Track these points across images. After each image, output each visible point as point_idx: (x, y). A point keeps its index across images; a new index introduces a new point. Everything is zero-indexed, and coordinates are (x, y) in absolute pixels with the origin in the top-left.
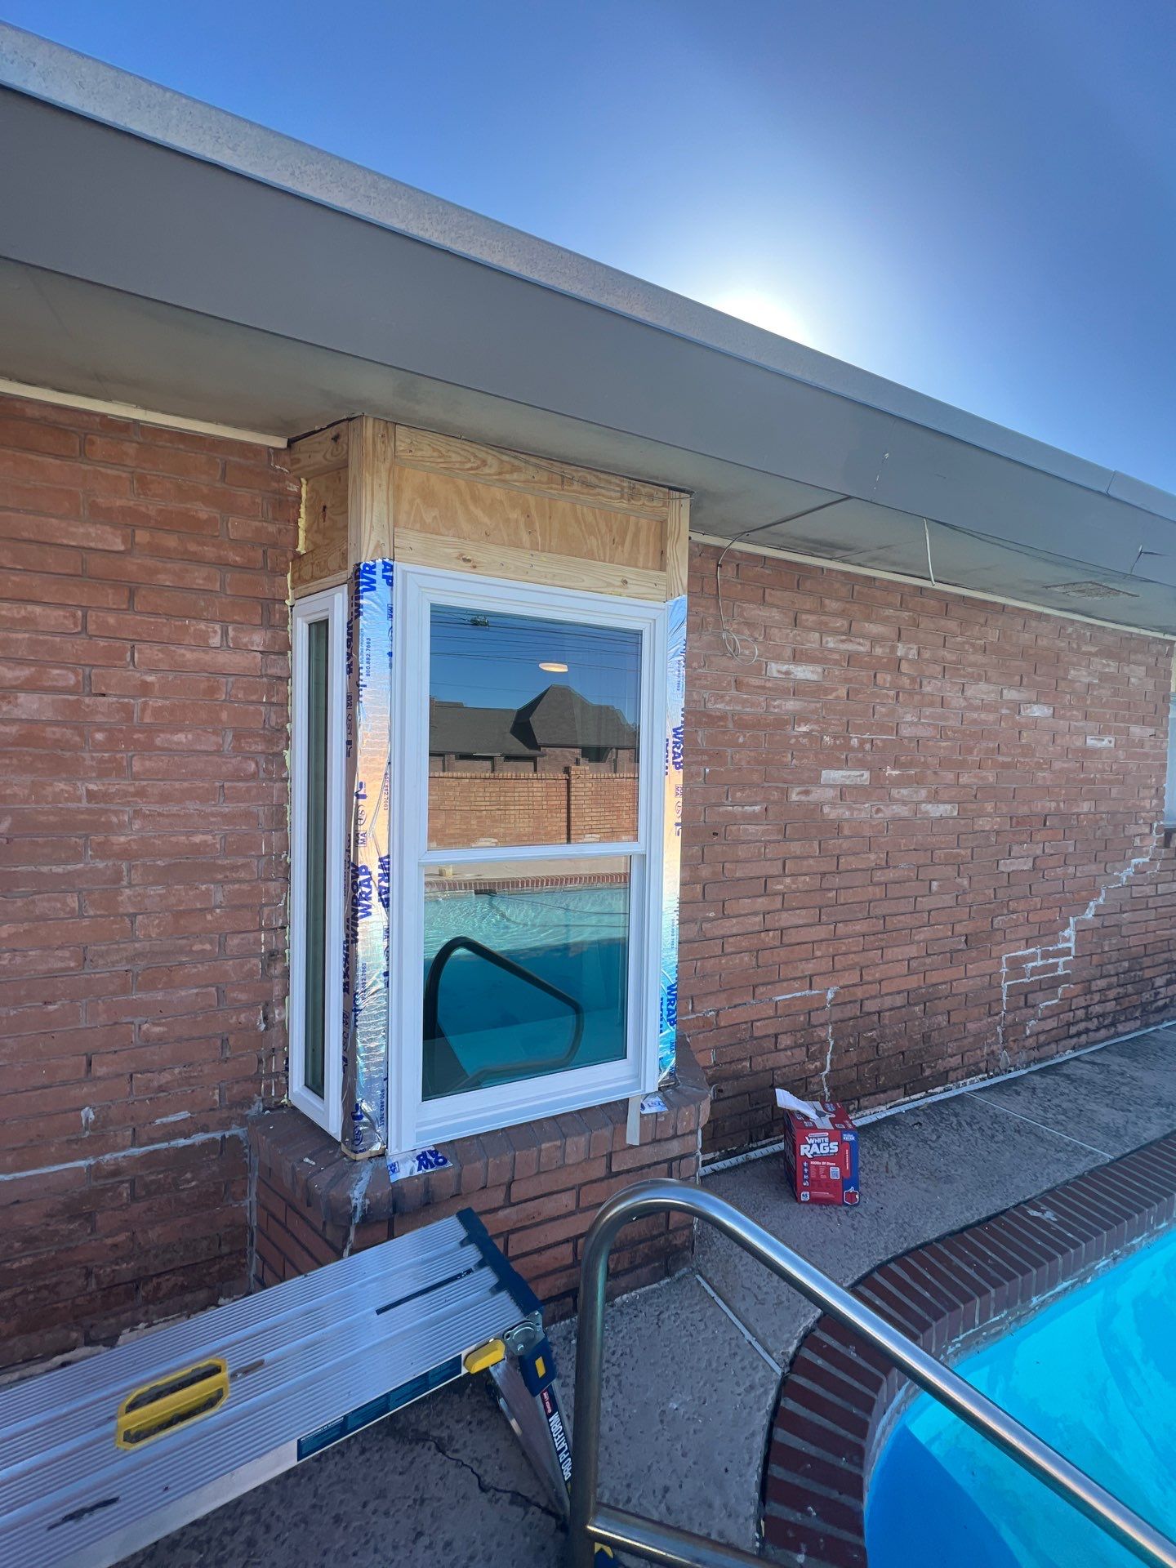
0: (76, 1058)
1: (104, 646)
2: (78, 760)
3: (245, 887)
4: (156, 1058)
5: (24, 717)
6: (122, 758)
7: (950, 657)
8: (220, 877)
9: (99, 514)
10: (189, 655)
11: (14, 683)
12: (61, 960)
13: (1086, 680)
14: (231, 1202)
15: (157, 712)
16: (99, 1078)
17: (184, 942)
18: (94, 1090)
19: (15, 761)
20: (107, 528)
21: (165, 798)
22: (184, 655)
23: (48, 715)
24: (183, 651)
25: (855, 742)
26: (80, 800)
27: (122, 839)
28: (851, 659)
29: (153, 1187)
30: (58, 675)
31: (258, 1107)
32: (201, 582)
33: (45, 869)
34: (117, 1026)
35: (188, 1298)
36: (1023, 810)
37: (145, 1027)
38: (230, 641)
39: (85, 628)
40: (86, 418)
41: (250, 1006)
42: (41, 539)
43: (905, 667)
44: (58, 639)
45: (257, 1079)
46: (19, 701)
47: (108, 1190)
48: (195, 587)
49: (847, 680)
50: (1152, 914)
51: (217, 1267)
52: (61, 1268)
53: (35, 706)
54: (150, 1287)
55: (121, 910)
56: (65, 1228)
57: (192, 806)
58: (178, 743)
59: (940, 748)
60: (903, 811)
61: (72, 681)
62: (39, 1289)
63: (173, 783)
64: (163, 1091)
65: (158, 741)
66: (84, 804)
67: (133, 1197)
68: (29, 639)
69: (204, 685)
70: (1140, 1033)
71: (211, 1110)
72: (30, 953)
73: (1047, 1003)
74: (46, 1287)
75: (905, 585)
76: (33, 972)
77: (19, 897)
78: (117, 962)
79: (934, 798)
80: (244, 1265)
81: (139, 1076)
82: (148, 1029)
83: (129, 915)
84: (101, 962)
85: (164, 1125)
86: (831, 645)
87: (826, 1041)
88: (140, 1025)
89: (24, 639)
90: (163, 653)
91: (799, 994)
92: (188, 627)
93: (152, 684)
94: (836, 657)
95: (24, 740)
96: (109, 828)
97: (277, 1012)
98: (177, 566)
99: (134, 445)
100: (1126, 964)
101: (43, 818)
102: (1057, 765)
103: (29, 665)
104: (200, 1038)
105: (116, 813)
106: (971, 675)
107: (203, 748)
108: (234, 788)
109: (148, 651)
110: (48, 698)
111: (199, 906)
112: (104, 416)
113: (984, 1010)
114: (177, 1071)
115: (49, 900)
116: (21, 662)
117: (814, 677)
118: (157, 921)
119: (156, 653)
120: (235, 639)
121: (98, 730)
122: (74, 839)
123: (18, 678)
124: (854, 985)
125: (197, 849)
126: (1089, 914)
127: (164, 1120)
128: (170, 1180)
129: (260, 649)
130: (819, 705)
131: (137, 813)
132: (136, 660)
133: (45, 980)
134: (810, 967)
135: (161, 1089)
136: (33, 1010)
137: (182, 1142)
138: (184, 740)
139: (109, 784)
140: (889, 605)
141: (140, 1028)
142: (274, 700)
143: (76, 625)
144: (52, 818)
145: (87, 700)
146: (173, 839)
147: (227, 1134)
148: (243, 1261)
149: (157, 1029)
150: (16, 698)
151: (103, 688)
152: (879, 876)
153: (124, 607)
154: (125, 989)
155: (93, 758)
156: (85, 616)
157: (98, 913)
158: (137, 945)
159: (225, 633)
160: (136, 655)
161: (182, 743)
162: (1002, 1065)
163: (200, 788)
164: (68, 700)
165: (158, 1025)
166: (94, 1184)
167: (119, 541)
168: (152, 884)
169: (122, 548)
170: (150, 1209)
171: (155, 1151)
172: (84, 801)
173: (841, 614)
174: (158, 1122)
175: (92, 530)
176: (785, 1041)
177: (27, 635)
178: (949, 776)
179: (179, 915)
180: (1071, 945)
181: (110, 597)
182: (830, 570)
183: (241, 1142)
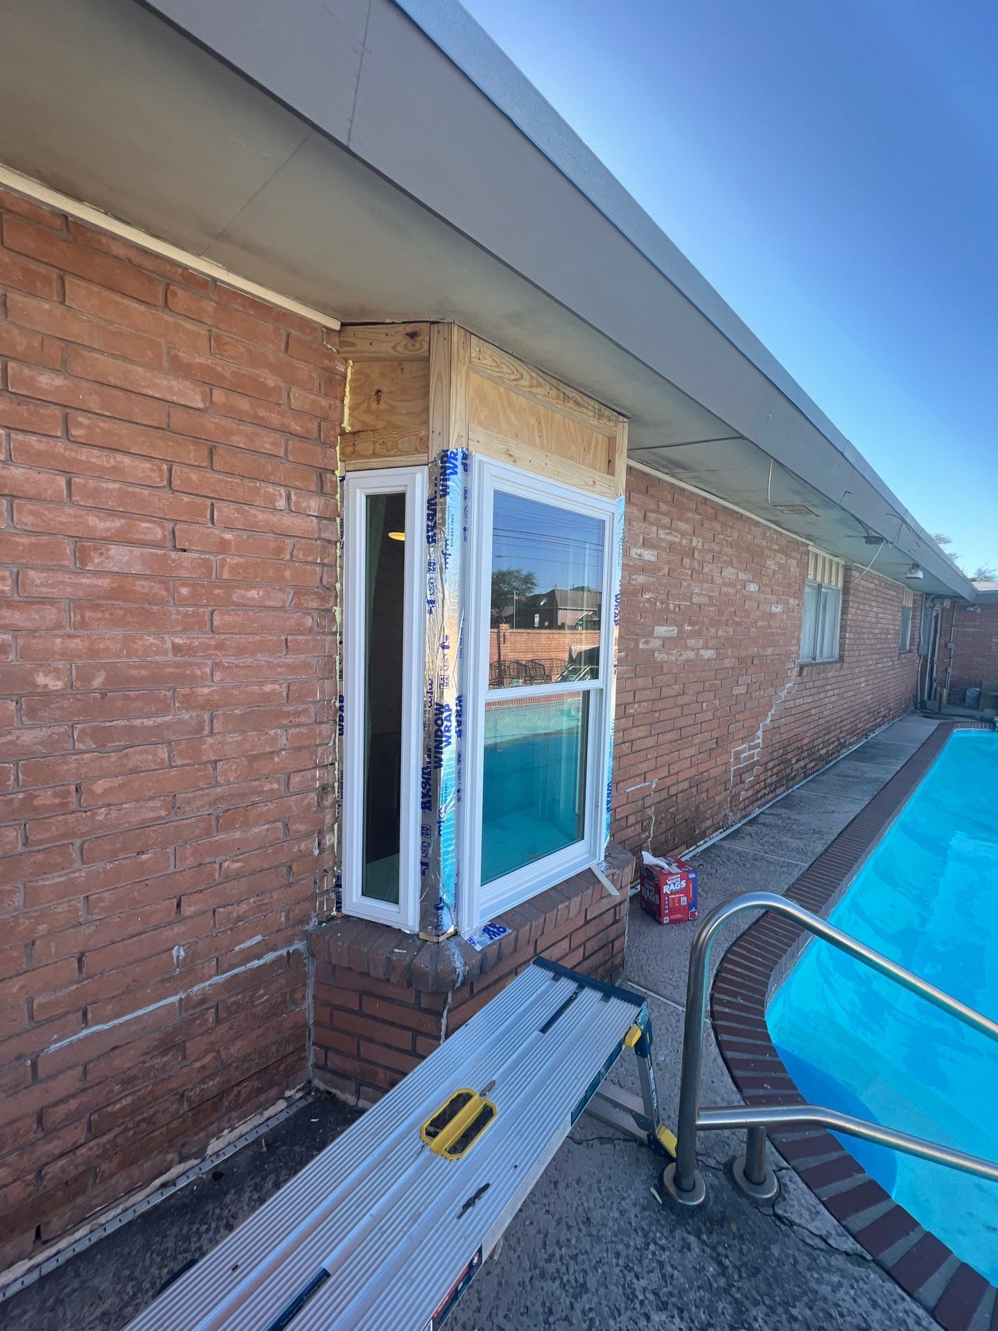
0: (168, 901)
1: (188, 502)
2: (164, 614)
3: (304, 730)
4: (235, 891)
5: (115, 569)
6: (204, 612)
7: (717, 549)
8: (285, 722)
9: (179, 368)
10: (261, 517)
11: (105, 535)
12: (154, 810)
13: (773, 567)
14: (293, 1007)
15: (234, 569)
16: (187, 918)
17: (255, 783)
18: (184, 929)
19: (107, 616)
20: (188, 384)
21: (241, 651)
22: (255, 516)
23: (137, 569)
24: (254, 511)
25: (671, 606)
26: (166, 654)
27: (206, 690)
28: (671, 545)
29: (234, 1008)
30: (146, 527)
31: (314, 922)
32: (268, 446)
33: (137, 722)
34: (202, 867)
35: (262, 1097)
36: (744, 654)
37: (225, 865)
38: (292, 504)
39: (170, 483)
40: (168, 267)
41: (308, 835)
42: (129, 387)
43: (696, 554)
44: (146, 492)
45: (313, 898)
46: (112, 552)
47: (197, 1018)
48: (265, 451)
49: (668, 562)
50: (791, 719)
51: (284, 1065)
52: (156, 1099)
53: (125, 559)
54: (232, 1096)
55: (205, 758)
56: (159, 1062)
57: (262, 658)
58: (252, 599)
59: (709, 611)
60: (690, 654)
61: (159, 536)
62: (138, 1124)
63: (247, 636)
64: (241, 921)
65: (235, 597)
66: (170, 657)
67: (218, 1020)
68: (119, 490)
69: (272, 545)
70: (786, 794)
71: (278, 931)
72: (125, 806)
73: (749, 779)
74: (144, 1120)
75: (698, 495)
76: (127, 825)
77: (115, 751)
78: (202, 807)
79: (706, 647)
80: (304, 1058)
81: (222, 910)
82: (228, 866)
83: (210, 762)
84: (188, 809)
85: (242, 951)
86: (662, 536)
87: (650, 818)
88: (221, 864)
89: (114, 489)
90: (238, 513)
91: (639, 786)
92: (259, 489)
93: (230, 541)
94: (664, 545)
95: (115, 593)
96: (193, 680)
97: (327, 838)
98: (248, 429)
99: (212, 303)
100: (781, 751)
101: (134, 672)
102: (760, 624)
103: (119, 517)
104: (269, 869)
105: (199, 665)
106: (725, 561)
107: (271, 603)
108: (296, 641)
109: (226, 509)
110: (137, 551)
111: (268, 749)
112: (186, 268)
113: (722, 787)
114: (252, 900)
115: (141, 753)
116: (111, 513)
117: (653, 559)
118: (234, 767)
119: (232, 512)
120: (297, 503)
121: (184, 585)
122: (163, 692)
123: (107, 530)
124: (666, 777)
125: (266, 697)
126: (768, 722)
127: (242, 946)
128: (247, 999)
129: (316, 514)
130: (655, 579)
131: (216, 666)
132: (215, 517)
133: (138, 831)
134: (644, 767)
135: (239, 919)
136: (128, 861)
137: (256, 963)
138: (256, 596)
139: (193, 638)
140: (690, 510)
141: (221, 867)
142: (326, 561)
143: (161, 477)
144: (143, 672)
145: (173, 555)
146: (249, 689)
147: (291, 950)
148: (303, 1055)
149: (236, 865)
150: (108, 550)
151: (187, 544)
152: (680, 701)
153: (204, 464)
154: (208, 833)
155: (178, 613)
156: (170, 471)
157: (185, 762)
158: (218, 790)
159: (289, 498)
160: (216, 513)
161: (254, 598)
162: (730, 822)
163: (269, 641)
164: (156, 554)
165: (237, 861)
166: (184, 1015)
167: (198, 398)
168: (229, 732)
169: (201, 405)
170: (231, 1028)
171: (236, 975)
172: (170, 654)
173: (666, 514)
174: (237, 949)
175: (174, 383)
176: (632, 820)
177: (117, 486)
178: (713, 630)
179: (253, 759)
180: (760, 741)
181: (192, 452)
182: (664, 481)
183: (302, 954)
